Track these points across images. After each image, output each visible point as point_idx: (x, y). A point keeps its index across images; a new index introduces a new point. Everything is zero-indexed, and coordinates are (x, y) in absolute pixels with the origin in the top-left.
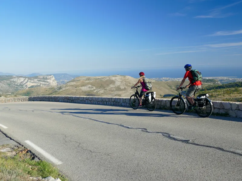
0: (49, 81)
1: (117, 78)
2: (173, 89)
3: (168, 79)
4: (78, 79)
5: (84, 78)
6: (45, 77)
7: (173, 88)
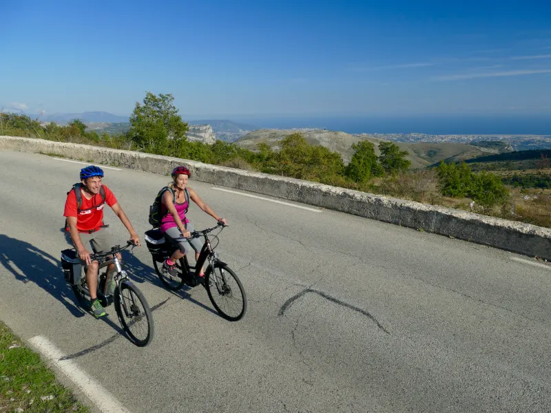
0: (202, 135)
1: (322, 135)
2: (423, 158)
3: (420, 135)
4: (256, 135)
5: (264, 133)
6: (196, 128)
7: (423, 155)
